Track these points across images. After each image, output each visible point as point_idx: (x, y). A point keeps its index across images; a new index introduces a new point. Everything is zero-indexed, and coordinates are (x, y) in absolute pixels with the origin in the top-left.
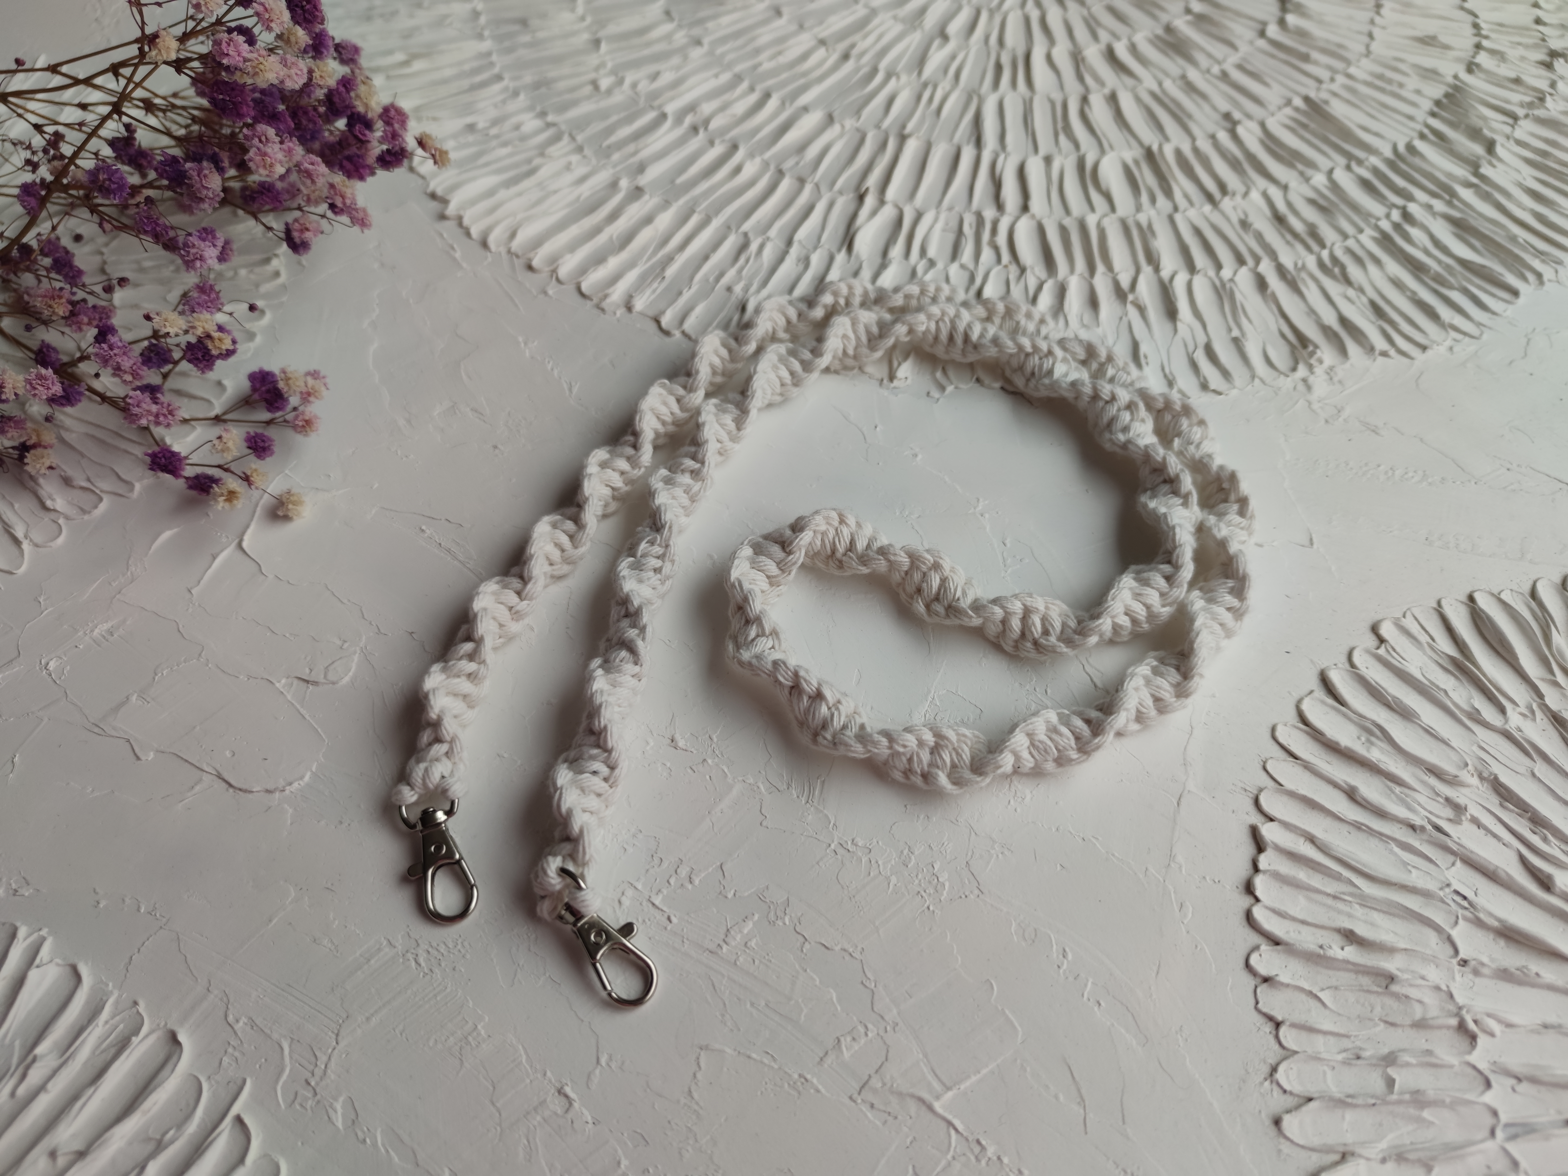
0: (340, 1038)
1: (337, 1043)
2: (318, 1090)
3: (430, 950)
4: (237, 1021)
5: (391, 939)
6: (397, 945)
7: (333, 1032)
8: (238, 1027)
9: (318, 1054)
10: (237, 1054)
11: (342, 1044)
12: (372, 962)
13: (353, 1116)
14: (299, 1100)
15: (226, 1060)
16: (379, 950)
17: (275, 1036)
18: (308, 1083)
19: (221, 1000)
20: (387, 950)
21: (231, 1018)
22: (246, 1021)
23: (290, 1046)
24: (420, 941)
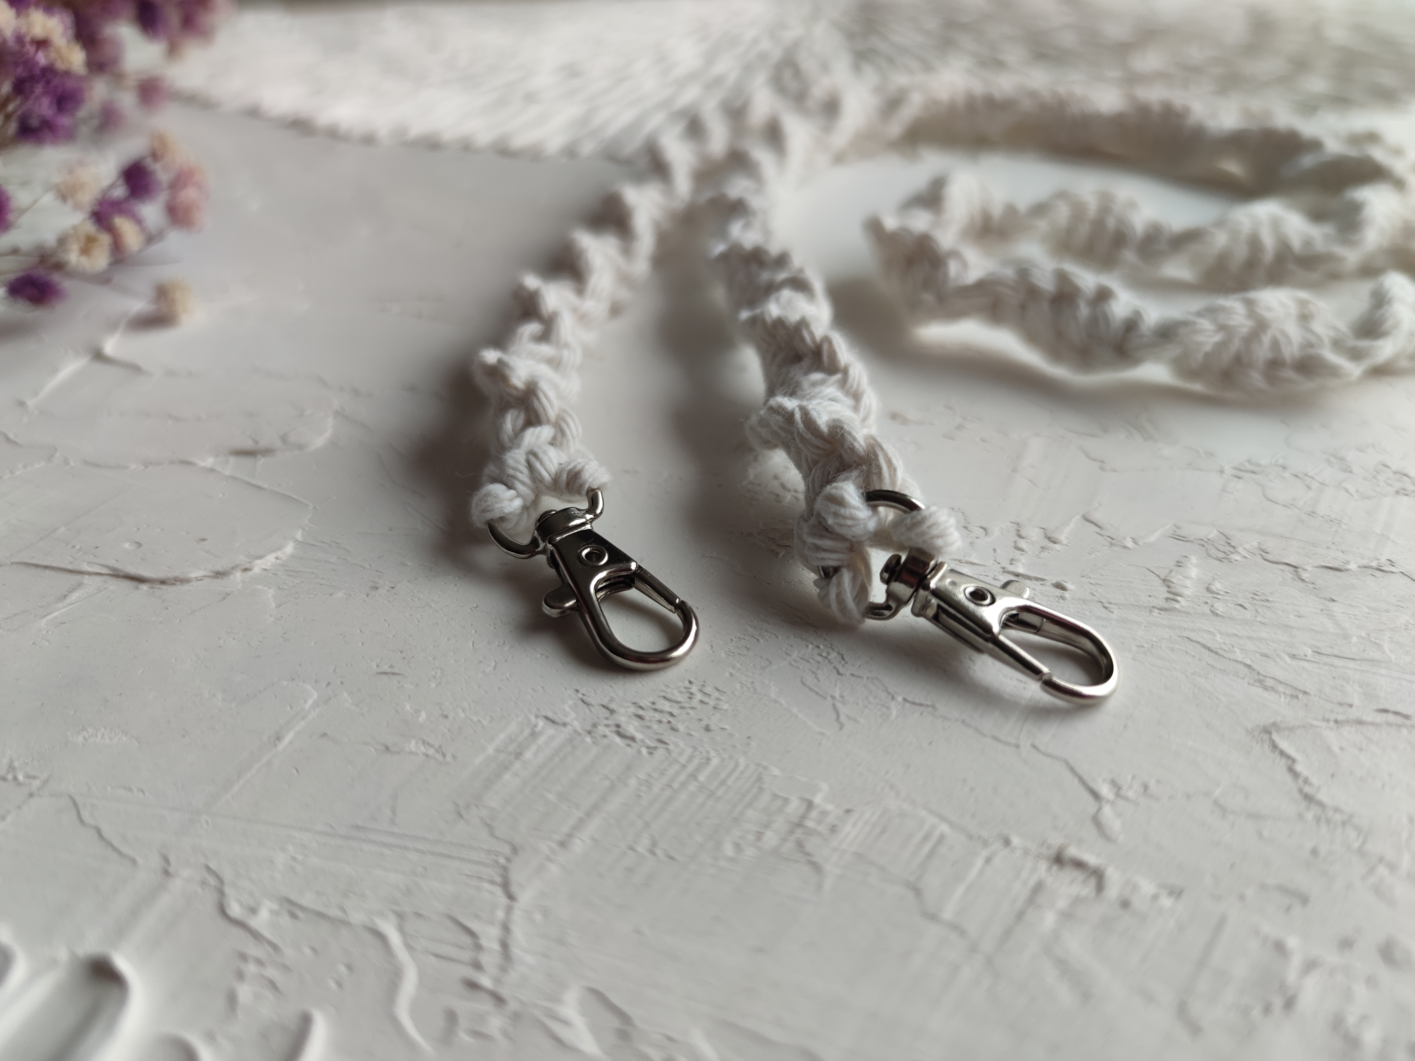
0: (514, 889)
1: (511, 897)
2: (504, 992)
3: (641, 712)
4: (253, 911)
5: (550, 715)
6: (568, 720)
7: (492, 882)
8: (261, 921)
9: (474, 925)
10: (271, 972)
11: (526, 897)
12: (528, 755)
13: (615, 1023)
14: (463, 1023)
15: (245, 992)
16: (534, 735)
17: (357, 917)
18: (472, 986)
19: (204, 883)
20: (551, 731)
21: (235, 910)
22: (275, 906)
23: (401, 930)
24: (613, 706)
